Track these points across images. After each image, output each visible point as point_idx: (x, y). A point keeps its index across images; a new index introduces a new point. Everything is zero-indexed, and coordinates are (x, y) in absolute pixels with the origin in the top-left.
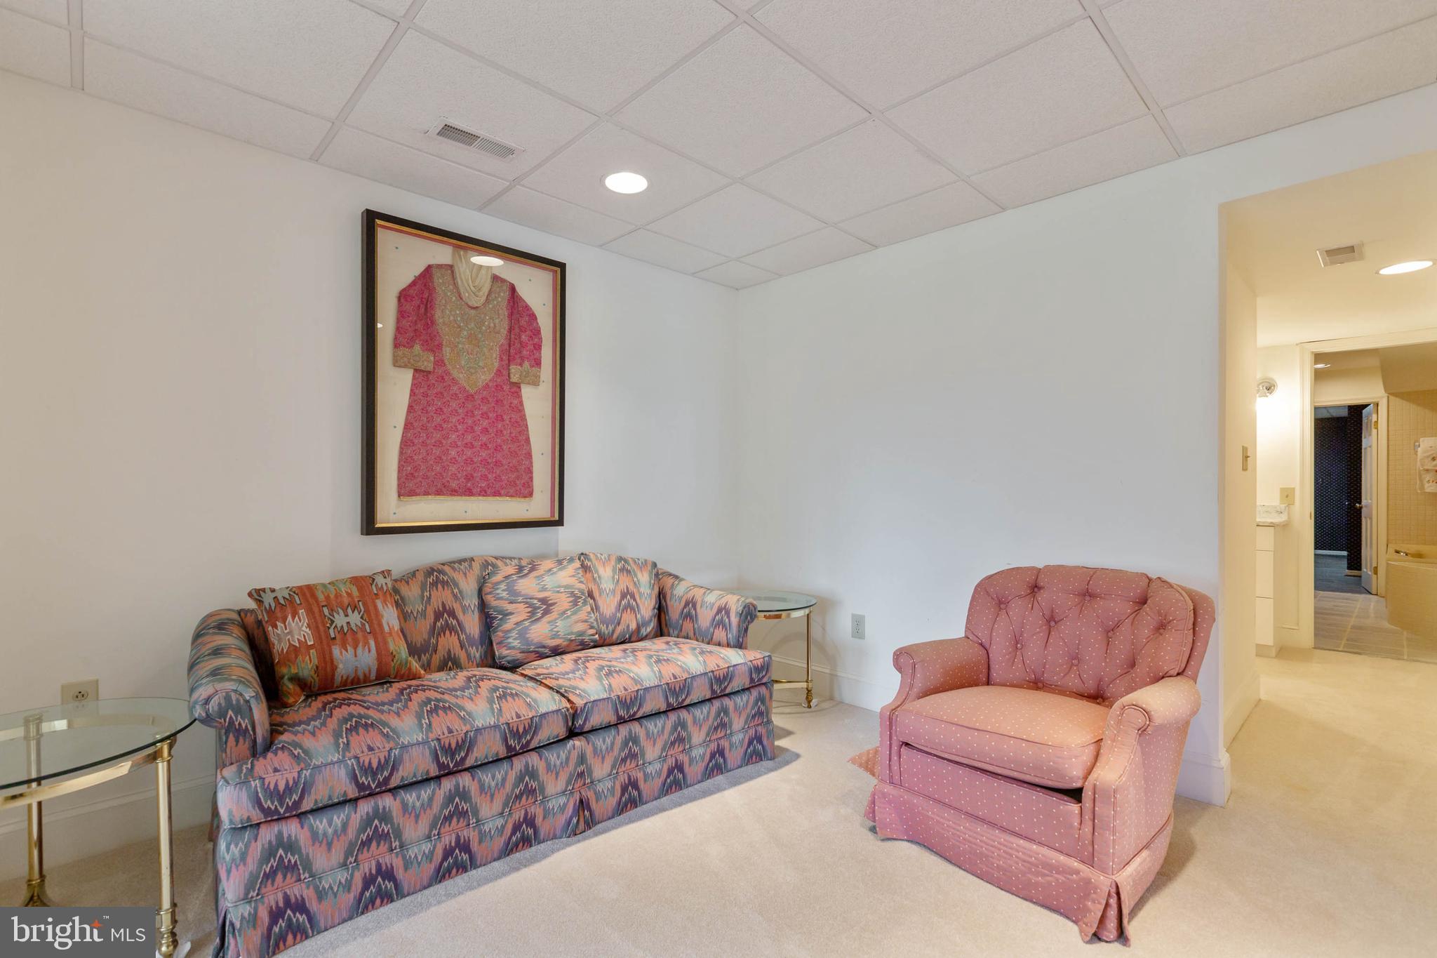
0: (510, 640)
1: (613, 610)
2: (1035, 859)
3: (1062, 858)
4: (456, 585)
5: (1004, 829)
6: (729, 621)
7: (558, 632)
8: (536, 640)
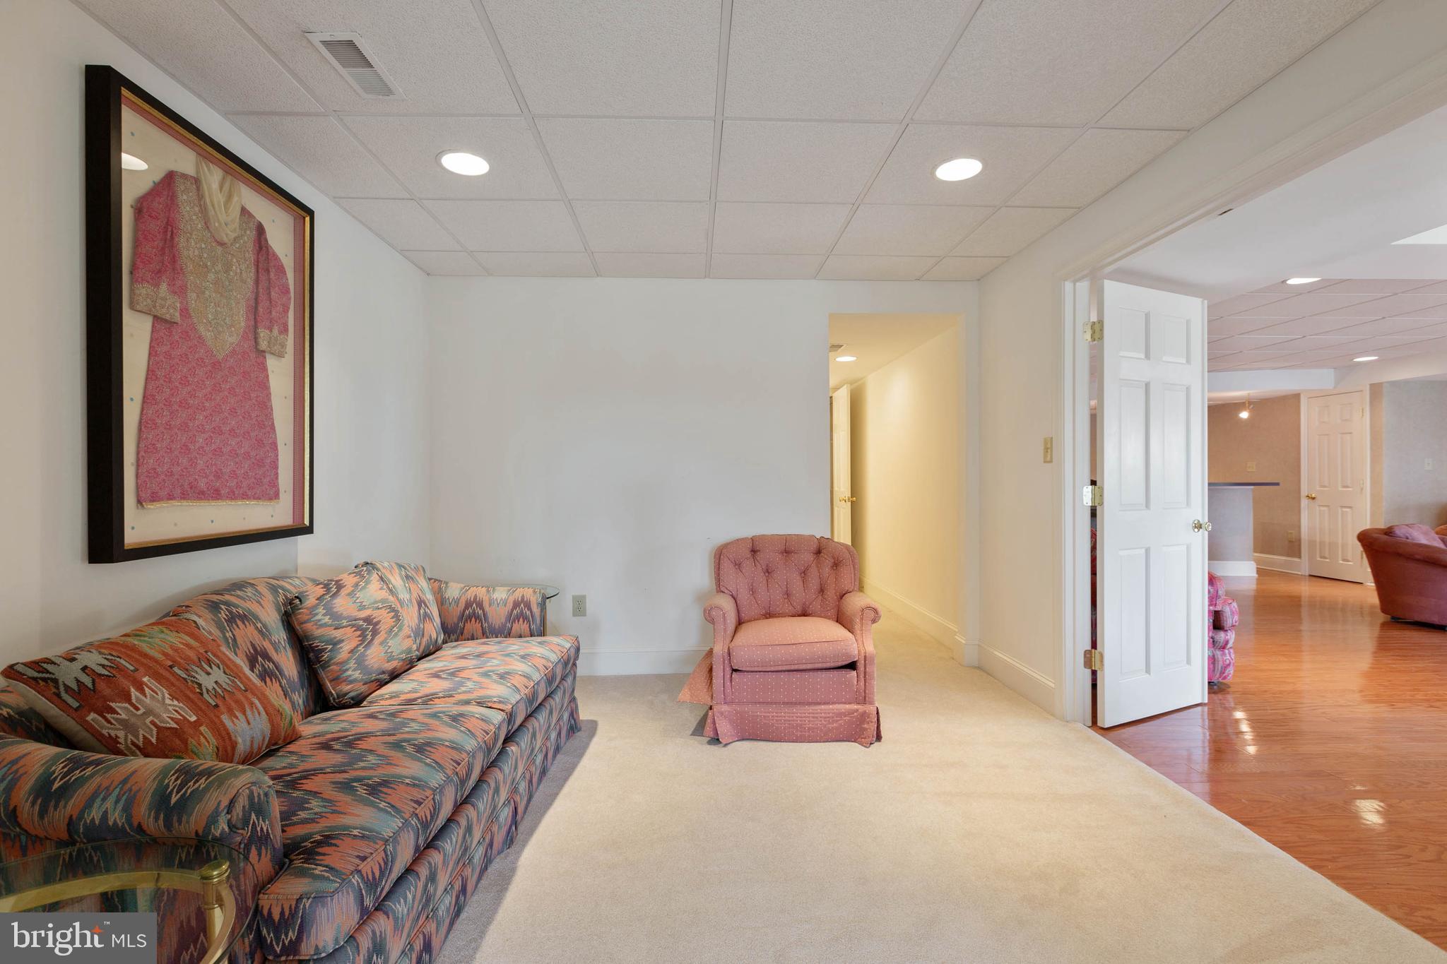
0: (349, 673)
1: (417, 621)
2: (833, 713)
3: (847, 706)
4: (257, 618)
5: (809, 704)
6: (531, 612)
7: (392, 652)
8: (376, 666)
